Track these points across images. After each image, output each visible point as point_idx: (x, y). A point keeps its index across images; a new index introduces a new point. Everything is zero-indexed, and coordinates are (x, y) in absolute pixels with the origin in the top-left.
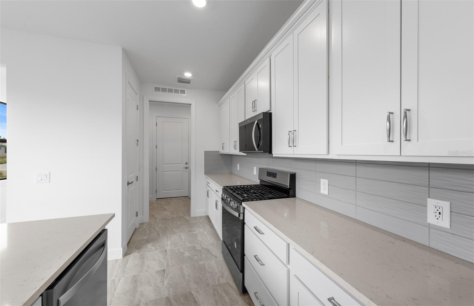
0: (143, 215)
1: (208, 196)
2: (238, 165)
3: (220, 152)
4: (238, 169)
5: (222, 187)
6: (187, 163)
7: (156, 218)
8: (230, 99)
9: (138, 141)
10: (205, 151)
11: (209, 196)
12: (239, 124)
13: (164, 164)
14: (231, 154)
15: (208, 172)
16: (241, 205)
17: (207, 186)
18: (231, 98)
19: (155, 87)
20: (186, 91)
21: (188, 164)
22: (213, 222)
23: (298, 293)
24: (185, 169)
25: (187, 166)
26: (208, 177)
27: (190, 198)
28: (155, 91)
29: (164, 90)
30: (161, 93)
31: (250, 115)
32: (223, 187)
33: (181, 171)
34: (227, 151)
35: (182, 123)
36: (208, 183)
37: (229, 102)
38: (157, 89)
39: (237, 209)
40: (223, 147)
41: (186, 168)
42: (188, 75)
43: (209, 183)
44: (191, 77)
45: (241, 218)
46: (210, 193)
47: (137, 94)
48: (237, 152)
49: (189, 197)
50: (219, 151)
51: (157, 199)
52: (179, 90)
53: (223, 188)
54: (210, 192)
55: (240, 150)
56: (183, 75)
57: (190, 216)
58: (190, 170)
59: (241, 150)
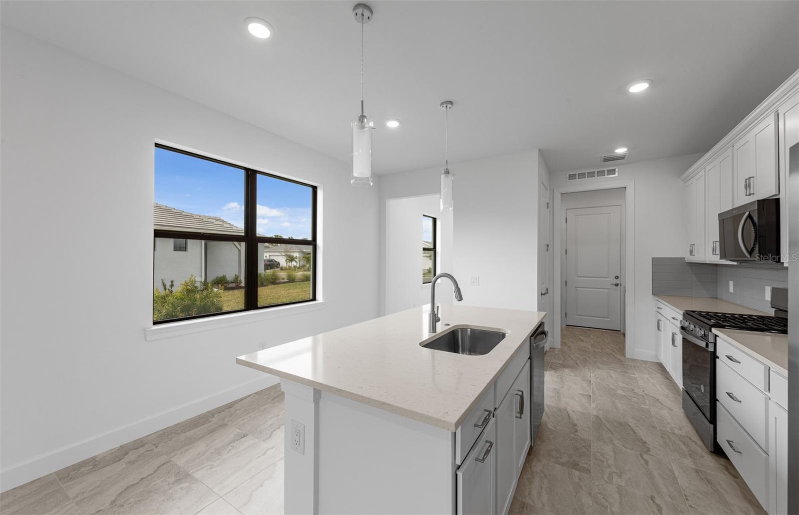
0: (553, 338)
1: (658, 329)
3: (687, 260)
5: (682, 311)
6: (617, 277)
7: (569, 346)
8: (705, 171)
9: (548, 245)
10: (652, 258)
11: (662, 328)
12: (719, 214)
13: (578, 277)
14: (708, 262)
15: (658, 291)
16: (711, 331)
17: (658, 314)
18: (707, 170)
19: (569, 175)
20: (617, 170)
21: (620, 278)
22: (669, 369)
23: (776, 418)
24: (615, 287)
25: (618, 281)
26: (660, 300)
27: (624, 335)
28: (569, 179)
29: (582, 176)
30: (577, 181)
31: (743, 200)
32: (685, 311)
33: (607, 289)
35: (609, 213)
36: (659, 308)
37: (704, 176)
38: (572, 177)
39: (704, 337)
40: (691, 252)
41: (617, 285)
42: (621, 151)
43: (661, 309)
44: (626, 151)
45: (711, 349)
46: (662, 324)
47: (547, 190)
49: (622, 332)
50: (684, 258)
51: (567, 325)
52: (605, 171)
53: (683, 313)
54: (662, 322)
56: (613, 151)
57: (625, 356)
58: (625, 287)
59: (723, 256)
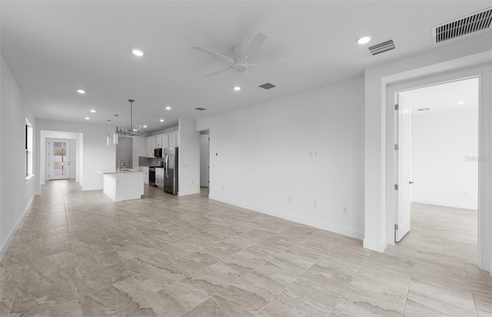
2: (154, 162)
4: (154, 163)
34: (149, 157)
48: (154, 157)
55: (155, 156)
